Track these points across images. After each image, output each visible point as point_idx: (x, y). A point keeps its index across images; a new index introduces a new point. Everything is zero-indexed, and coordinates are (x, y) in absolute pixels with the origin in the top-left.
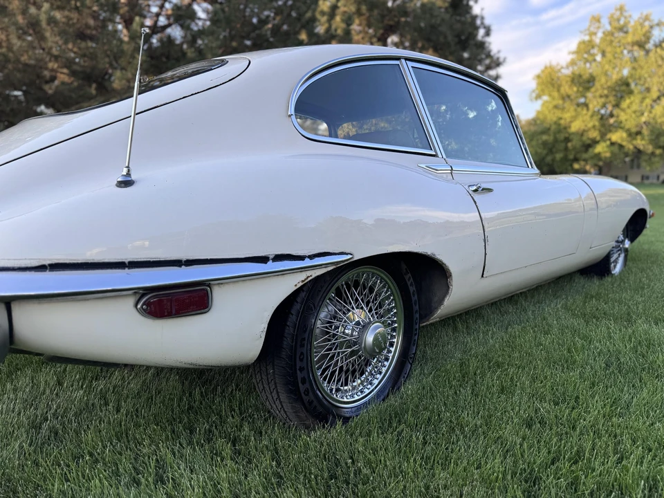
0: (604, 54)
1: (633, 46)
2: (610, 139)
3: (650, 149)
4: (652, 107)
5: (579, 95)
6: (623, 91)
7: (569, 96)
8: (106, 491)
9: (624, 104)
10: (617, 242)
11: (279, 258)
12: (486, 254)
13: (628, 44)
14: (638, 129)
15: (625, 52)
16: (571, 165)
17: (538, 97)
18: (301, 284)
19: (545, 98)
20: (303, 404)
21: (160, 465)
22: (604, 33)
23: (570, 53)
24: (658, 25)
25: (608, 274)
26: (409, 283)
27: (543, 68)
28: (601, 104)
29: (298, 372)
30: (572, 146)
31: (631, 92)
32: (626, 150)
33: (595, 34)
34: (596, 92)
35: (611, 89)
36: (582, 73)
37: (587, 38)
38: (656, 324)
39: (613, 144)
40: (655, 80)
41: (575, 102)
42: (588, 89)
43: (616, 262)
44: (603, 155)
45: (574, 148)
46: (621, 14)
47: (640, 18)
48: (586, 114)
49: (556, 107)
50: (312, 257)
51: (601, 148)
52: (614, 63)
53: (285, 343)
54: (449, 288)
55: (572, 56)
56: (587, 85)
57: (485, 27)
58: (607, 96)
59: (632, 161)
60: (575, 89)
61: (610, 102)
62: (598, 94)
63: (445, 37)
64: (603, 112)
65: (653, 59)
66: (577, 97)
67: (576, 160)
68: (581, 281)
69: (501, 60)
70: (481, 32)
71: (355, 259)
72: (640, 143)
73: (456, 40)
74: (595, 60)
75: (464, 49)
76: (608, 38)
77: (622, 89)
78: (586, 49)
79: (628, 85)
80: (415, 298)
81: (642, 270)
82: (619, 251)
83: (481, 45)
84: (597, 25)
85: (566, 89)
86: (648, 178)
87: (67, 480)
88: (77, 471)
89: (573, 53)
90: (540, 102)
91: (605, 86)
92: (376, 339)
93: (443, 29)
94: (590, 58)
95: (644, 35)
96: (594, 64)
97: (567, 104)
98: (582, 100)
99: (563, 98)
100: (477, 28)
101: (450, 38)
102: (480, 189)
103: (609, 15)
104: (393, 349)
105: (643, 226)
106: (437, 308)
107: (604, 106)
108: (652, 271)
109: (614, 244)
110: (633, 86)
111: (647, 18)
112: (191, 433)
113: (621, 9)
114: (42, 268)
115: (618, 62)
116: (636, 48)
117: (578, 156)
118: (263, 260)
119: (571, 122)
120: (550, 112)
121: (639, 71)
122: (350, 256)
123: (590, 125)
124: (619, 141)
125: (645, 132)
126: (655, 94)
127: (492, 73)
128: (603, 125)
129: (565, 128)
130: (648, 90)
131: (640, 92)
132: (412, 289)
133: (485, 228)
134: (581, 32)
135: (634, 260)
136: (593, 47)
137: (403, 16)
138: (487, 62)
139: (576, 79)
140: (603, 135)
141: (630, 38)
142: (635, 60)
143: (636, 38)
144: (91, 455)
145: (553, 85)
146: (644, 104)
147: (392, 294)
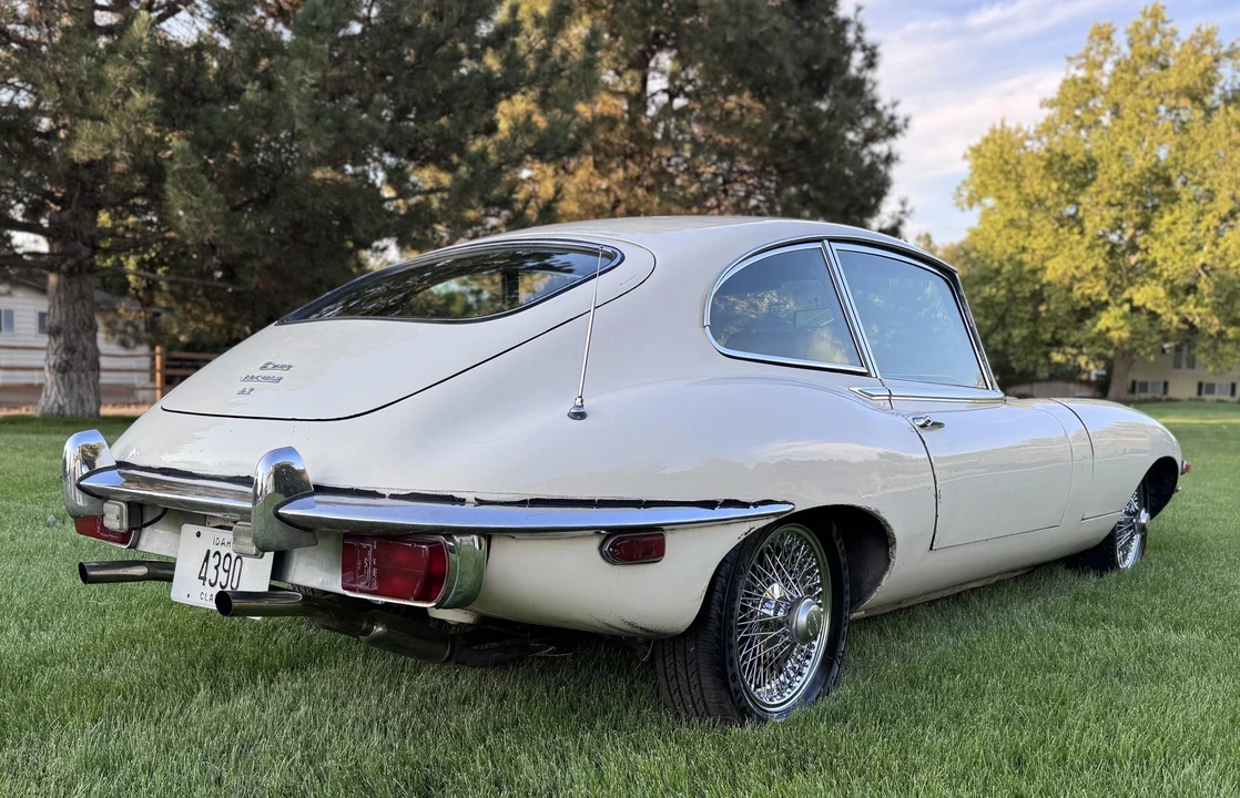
0: (1116, 112)
1: (1177, 97)
2: (1130, 301)
3: (1215, 324)
4: (1219, 234)
5: (1063, 198)
6: (1158, 195)
7: (1040, 202)
9: (1160, 225)
10: (1128, 513)
12: (937, 516)
13: (1170, 92)
14: (1188, 280)
15: (1163, 109)
16: (1047, 355)
17: (973, 200)
18: (744, 537)
19: (990, 202)
20: (730, 693)
22: (1118, 64)
23: (1044, 104)
24: (1229, 55)
25: (1112, 569)
26: (840, 552)
27: (986, 133)
28: (1109, 221)
30: (1048, 311)
31: (1174, 198)
32: (1164, 326)
33: (1100, 66)
34: (1098, 194)
35: (1133, 190)
36: (1069, 152)
37: (1081, 73)
38: (1176, 630)
39: (1135, 310)
40: (1225, 174)
41: (1055, 213)
42: (1083, 186)
43: (1126, 549)
44: (1114, 335)
45: (1053, 317)
46: (1155, 25)
47: (1193, 38)
48: (1079, 243)
49: (1012, 223)
50: (756, 505)
51: (1110, 321)
52: (1139, 133)
53: (713, 612)
54: (889, 560)
55: (1047, 112)
56: (1082, 178)
57: (864, 49)
58: (1122, 205)
59: (1178, 349)
60: (1054, 186)
61: (1130, 217)
62: (1103, 199)
63: (781, 68)
64: (1114, 238)
65: (1222, 128)
66: (1058, 204)
67: (1057, 343)
68: (1066, 578)
69: (899, 122)
70: (857, 58)
71: (797, 510)
72: (1194, 311)
73: (803, 73)
74: (1097, 123)
75: (820, 95)
76: (1127, 77)
77: (1156, 190)
78: (1077, 96)
79: (1168, 182)
80: (846, 573)
81: (1170, 563)
82: (1130, 529)
83: (857, 87)
84: (1104, 45)
85: (1035, 185)
86: (1211, 389)
89: (1052, 104)
90: (977, 210)
91: (1118, 182)
92: (810, 619)
93: (776, 50)
94: (1088, 119)
95: (1202, 75)
96: (1095, 134)
97: (1038, 218)
98: (1070, 210)
99: (1030, 206)
100: (848, 50)
101: (790, 70)
102: (929, 424)
103: (1130, 26)
104: (815, 643)
105: (1172, 489)
106: (870, 592)
107: (1117, 225)
108: (1184, 564)
109: (1121, 516)
110: (1178, 184)
111: (1207, 40)
113: (1155, 15)
115: (1146, 129)
116: (1185, 102)
117: (1062, 333)
118: (711, 505)
119: (1045, 259)
120: (999, 233)
121: (1191, 152)
122: (789, 507)
123: (1087, 267)
124: (1150, 306)
125: (1205, 286)
126: (1223, 205)
127: (880, 148)
128: (1114, 268)
129: (1034, 272)
130: (1211, 195)
131: (1196, 199)
132: (843, 560)
133: (937, 479)
134: (1070, 59)
135: (1157, 548)
136: (1094, 95)
137: (685, 16)
138: (869, 123)
139: (1056, 164)
140: (1116, 290)
141: (1173, 80)
142: (1183, 127)
143: (1187, 81)
145: (1006, 174)
146: (1202, 226)
147: (818, 566)
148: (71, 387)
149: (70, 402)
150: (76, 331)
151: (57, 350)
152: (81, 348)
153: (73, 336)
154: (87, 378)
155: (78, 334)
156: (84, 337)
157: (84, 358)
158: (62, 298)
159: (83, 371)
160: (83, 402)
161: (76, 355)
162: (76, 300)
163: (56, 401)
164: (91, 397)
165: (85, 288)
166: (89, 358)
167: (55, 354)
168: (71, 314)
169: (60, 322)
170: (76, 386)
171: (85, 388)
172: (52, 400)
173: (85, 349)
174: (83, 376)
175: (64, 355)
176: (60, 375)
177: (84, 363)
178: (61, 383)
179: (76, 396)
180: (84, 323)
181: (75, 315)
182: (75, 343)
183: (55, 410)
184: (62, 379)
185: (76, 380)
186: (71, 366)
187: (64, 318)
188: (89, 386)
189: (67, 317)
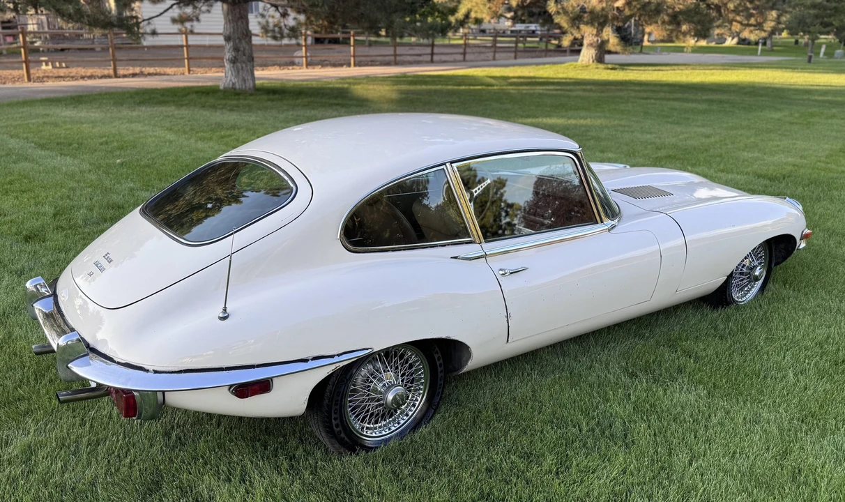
8: (212, 483)
11: (315, 358)
18: (332, 371)
21: (244, 469)
29: (333, 421)
50: (339, 355)
54: (471, 354)
71: (375, 351)
87: (190, 474)
88: (195, 468)
92: (394, 398)
102: (508, 274)
104: (419, 399)
106: (464, 366)
112: (265, 449)
114: (180, 372)
118: (305, 361)
122: (370, 350)
144: (202, 457)
148: (238, 72)
149: (238, 81)
150: (238, 38)
151: (229, 50)
152: (242, 49)
153: (237, 41)
154: (246, 66)
155: (240, 40)
156: (243, 41)
157: (244, 55)
158: (230, 18)
159: (244, 62)
160: (245, 81)
161: (240, 53)
162: (238, 19)
163: (231, 80)
164: (249, 78)
165: (242, 12)
166: (247, 55)
167: (229, 52)
168: (236, 27)
169: (230, 33)
170: (241, 71)
171: (245, 72)
172: (229, 79)
173: (244, 49)
174: (244, 65)
175: (233, 53)
176: (232, 65)
177: (244, 57)
178: (232, 69)
179: (241, 77)
180: (243, 34)
181: (238, 28)
182: (239, 45)
183: (231, 86)
184: (233, 67)
185: (240, 68)
186: (237, 60)
187: (232, 30)
188: (248, 71)
189: (234, 30)
